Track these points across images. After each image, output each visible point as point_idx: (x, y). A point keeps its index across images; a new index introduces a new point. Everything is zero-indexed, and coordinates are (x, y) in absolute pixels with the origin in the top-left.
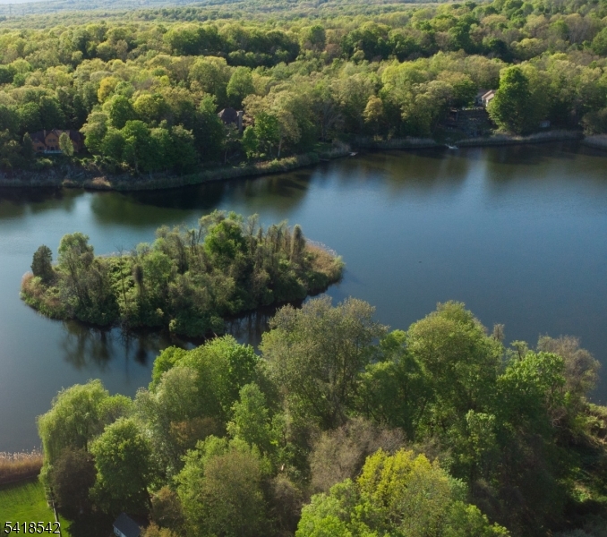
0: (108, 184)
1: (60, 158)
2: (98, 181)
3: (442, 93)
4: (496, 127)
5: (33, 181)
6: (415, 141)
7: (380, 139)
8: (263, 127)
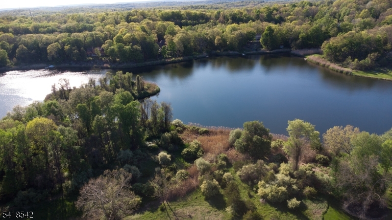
0: (109, 66)
1: (96, 58)
2: (106, 65)
3: (241, 35)
4: (263, 48)
5: (83, 65)
6: (231, 52)
7: (219, 52)
8: (170, 46)
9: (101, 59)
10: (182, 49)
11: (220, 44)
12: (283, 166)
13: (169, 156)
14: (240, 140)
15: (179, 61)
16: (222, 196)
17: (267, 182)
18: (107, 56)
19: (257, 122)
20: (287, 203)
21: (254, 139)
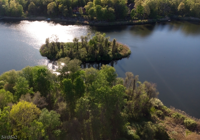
0: (88, 23)
1: (79, 15)
2: (85, 22)
7: (181, 17)
9: (83, 16)
10: (149, 13)
11: (182, 9)
15: (144, 23)
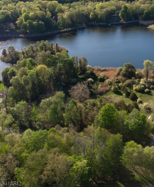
0: (23, 36)
1: (11, 30)
2: (21, 35)
3: (107, 11)
4: (121, 20)
5: (4, 36)
6: (101, 24)
7: (93, 23)
8: (62, 21)
9: (16, 31)
10: (70, 22)
11: (93, 18)
12: (142, 80)
13: (93, 80)
14: (123, 72)
15: (69, 31)
16: (120, 92)
17: (136, 85)
18: (19, 29)
19: (130, 63)
20: (144, 91)
21: (129, 70)
